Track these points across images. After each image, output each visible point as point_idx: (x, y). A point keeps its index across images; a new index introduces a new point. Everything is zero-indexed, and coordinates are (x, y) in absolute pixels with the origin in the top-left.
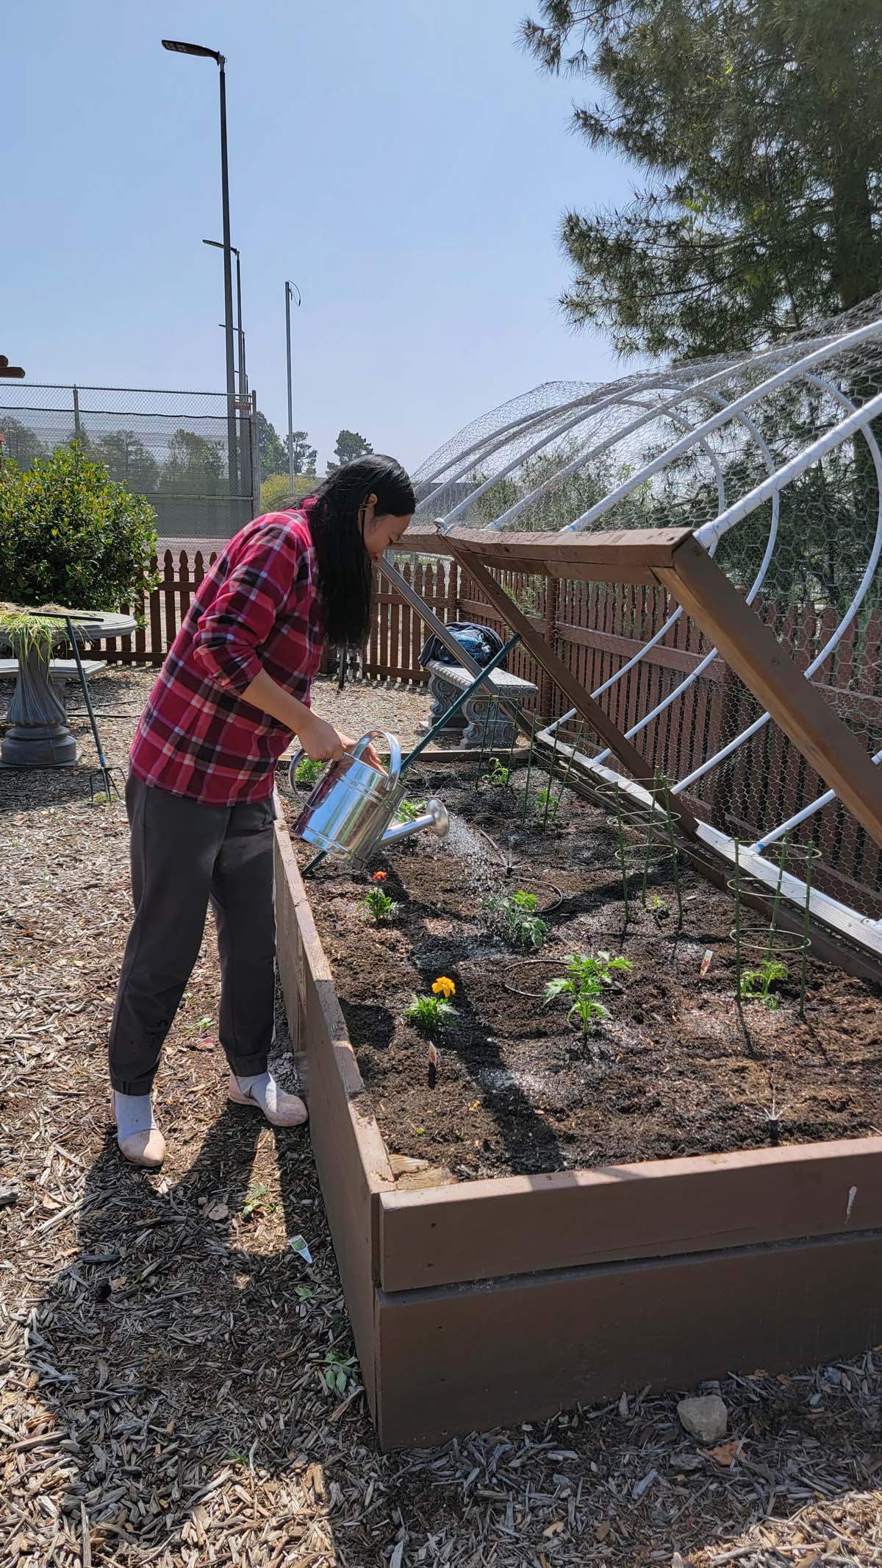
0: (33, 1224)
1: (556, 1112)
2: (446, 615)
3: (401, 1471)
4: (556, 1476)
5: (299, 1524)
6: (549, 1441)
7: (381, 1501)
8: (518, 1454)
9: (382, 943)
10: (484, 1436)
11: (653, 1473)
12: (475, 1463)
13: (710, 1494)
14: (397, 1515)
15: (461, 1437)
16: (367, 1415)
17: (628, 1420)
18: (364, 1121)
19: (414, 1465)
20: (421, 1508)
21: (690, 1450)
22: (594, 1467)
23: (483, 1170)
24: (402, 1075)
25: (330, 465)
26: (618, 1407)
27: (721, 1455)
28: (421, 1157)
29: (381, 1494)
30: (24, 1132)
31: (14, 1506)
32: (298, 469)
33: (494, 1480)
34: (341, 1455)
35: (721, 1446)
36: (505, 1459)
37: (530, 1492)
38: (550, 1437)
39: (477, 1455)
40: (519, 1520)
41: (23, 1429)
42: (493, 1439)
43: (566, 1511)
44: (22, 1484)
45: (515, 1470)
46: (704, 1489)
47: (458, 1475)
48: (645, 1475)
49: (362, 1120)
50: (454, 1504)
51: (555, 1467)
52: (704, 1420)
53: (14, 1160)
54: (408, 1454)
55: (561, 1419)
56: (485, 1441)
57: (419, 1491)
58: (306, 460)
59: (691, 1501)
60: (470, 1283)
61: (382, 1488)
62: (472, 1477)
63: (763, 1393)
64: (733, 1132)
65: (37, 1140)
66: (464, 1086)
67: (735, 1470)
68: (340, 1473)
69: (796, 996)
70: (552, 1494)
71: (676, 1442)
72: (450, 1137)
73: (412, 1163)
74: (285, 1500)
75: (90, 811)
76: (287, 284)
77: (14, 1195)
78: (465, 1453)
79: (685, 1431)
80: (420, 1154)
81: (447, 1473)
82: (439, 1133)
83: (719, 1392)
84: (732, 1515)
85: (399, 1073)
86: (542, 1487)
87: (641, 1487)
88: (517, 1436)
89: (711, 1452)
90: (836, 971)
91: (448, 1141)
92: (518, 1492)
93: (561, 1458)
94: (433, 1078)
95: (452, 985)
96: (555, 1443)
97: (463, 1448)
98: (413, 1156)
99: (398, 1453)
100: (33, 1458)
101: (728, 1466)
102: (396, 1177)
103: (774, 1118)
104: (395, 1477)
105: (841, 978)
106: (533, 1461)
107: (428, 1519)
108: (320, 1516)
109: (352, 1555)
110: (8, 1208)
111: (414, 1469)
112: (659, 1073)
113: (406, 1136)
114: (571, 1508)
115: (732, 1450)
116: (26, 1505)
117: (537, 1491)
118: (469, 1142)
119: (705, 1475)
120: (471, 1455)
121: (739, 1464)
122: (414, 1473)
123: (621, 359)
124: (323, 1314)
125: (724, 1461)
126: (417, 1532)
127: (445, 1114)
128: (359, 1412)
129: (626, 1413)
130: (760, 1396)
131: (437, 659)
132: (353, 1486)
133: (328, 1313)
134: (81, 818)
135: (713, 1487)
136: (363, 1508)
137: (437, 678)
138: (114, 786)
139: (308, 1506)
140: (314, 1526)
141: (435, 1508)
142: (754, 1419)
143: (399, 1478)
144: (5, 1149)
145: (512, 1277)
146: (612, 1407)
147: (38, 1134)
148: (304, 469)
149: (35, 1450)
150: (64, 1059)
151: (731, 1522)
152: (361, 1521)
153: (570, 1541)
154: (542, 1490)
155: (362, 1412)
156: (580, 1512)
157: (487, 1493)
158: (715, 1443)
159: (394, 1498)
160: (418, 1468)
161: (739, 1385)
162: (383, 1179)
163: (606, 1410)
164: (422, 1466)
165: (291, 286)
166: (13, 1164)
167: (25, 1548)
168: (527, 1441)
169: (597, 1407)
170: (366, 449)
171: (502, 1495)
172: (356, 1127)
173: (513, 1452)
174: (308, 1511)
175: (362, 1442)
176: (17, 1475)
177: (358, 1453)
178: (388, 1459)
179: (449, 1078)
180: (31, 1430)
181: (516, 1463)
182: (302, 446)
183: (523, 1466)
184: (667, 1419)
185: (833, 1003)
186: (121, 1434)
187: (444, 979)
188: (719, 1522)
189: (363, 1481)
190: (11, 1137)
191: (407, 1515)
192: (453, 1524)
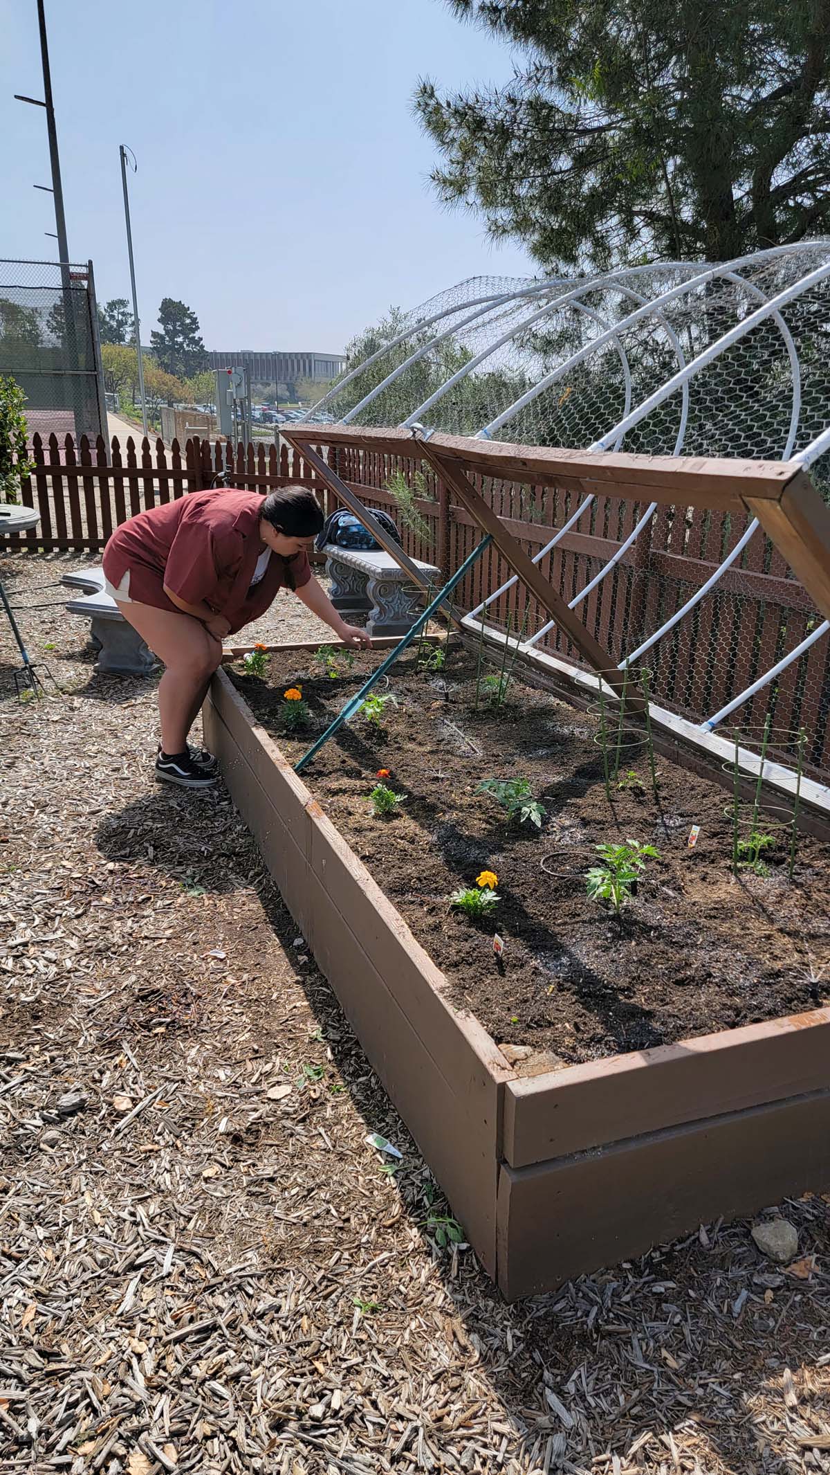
0: (109, 1126)
1: (623, 990)
2: (326, 497)
3: (529, 1317)
4: (664, 1305)
5: (453, 1375)
6: (648, 1275)
7: (522, 1345)
8: (626, 1290)
9: (402, 838)
10: (592, 1277)
11: (744, 1293)
12: (592, 1303)
13: (797, 1305)
14: (537, 1355)
15: (573, 1281)
16: (482, 1270)
17: (710, 1249)
18: (462, 1014)
19: (538, 1310)
20: (556, 1347)
21: (770, 1269)
22: (691, 1293)
23: (582, 1052)
24: (474, 966)
25: (155, 334)
26: (698, 1238)
27: (797, 1270)
28: (523, 1043)
29: (518, 1339)
30: (70, 1038)
31: (187, 1395)
32: (121, 338)
33: (611, 1315)
34: (471, 1308)
35: (795, 1262)
36: (616, 1294)
37: (646, 1321)
38: (647, 1271)
39: (591, 1295)
40: (644, 1348)
41: (169, 1321)
42: (601, 1280)
43: (683, 1334)
44: (186, 1373)
45: (627, 1303)
46: (791, 1302)
47: (579, 1314)
48: (738, 1294)
49: (460, 1013)
50: (585, 1341)
51: (661, 1298)
52: (779, 1243)
53: (68, 1066)
54: (530, 1301)
55: (653, 1254)
56: (594, 1281)
57: (549, 1333)
58: (129, 329)
59: (784, 1313)
60: (583, 1152)
61: (519, 1334)
62: (593, 1315)
63: (815, 1212)
64: (782, 996)
65: (84, 1044)
66: (533, 973)
67: (813, 1281)
68: (475, 1325)
69: (780, 862)
70: (666, 1321)
71: (755, 1264)
72: (542, 1023)
73: (520, 1050)
74: (434, 1354)
75: (20, 709)
76: (122, 148)
77: (83, 1101)
78: (580, 1295)
79: (761, 1252)
80: (522, 1041)
81: (570, 1313)
82: (531, 1020)
83: (780, 1216)
84: (821, 1321)
85: (470, 964)
86: (656, 1316)
87: (737, 1306)
88: (620, 1272)
89: (789, 1269)
90: (805, 837)
91: (541, 1026)
92: (634, 1323)
93: (663, 1290)
94: (501, 966)
95: (495, 878)
96: (653, 1276)
97: (578, 1290)
98: (515, 1043)
99: (522, 1301)
100: (188, 1347)
101: (807, 1279)
102: (513, 1065)
103: (814, 980)
104: (525, 1322)
105: (812, 843)
106: (641, 1295)
107: (566, 1357)
108: (471, 1366)
109: (511, 1398)
110: (79, 1114)
111: (539, 1314)
112: (694, 945)
113: (502, 1025)
114: (687, 1332)
115: (806, 1264)
116: (197, 1391)
117: (652, 1320)
118: (559, 1026)
119: (788, 1290)
120: (585, 1296)
121: (816, 1276)
122: (540, 1317)
123: (494, 244)
124: (413, 1184)
125: (801, 1275)
126: (559, 1369)
127: (526, 1001)
128: (474, 1268)
129: (708, 1242)
130: (813, 1215)
131: (334, 542)
132: (492, 1335)
133: (417, 1182)
134: (13, 717)
135: (798, 1298)
136: (508, 1354)
137: (335, 561)
138: (39, 682)
139: (456, 1358)
140: (468, 1375)
141: (569, 1346)
142: (815, 1237)
143: (529, 1323)
144: (59, 1056)
145: (617, 1142)
146: (693, 1238)
147: (83, 1038)
148: (128, 338)
149: (188, 1340)
150: (84, 963)
151: (823, 1328)
152: (508, 1366)
153: (693, 1360)
154: (656, 1319)
155: (477, 1268)
156: (694, 1334)
157: (610, 1327)
158: (790, 1259)
159: (531, 1341)
160: (542, 1313)
161: (794, 1207)
162: (503, 1069)
163: (688, 1242)
164: (545, 1309)
165: (126, 150)
166: (70, 1071)
167: (209, 1433)
168: (630, 1277)
169: (681, 1241)
170: (191, 318)
171: (624, 1327)
172: (458, 1021)
173: (621, 1288)
174: (458, 1363)
175: (486, 1296)
176: (178, 1365)
177: (486, 1306)
178: (515, 1307)
179: (515, 965)
180: (177, 1322)
181: (626, 1298)
182: (123, 314)
183: (633, 1299)
184: (742, 1245)
185: (812, 867)
186: (264, 1314)
187: (487, 873)
188: (812, 1328)
189: (498, 1330)
190: (58, 1044)
191: (545, 1355)
192: (588, 1358)
